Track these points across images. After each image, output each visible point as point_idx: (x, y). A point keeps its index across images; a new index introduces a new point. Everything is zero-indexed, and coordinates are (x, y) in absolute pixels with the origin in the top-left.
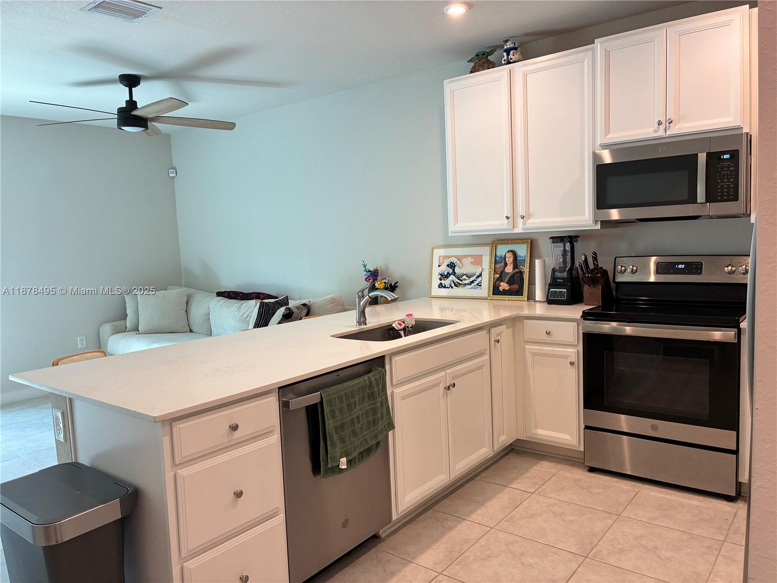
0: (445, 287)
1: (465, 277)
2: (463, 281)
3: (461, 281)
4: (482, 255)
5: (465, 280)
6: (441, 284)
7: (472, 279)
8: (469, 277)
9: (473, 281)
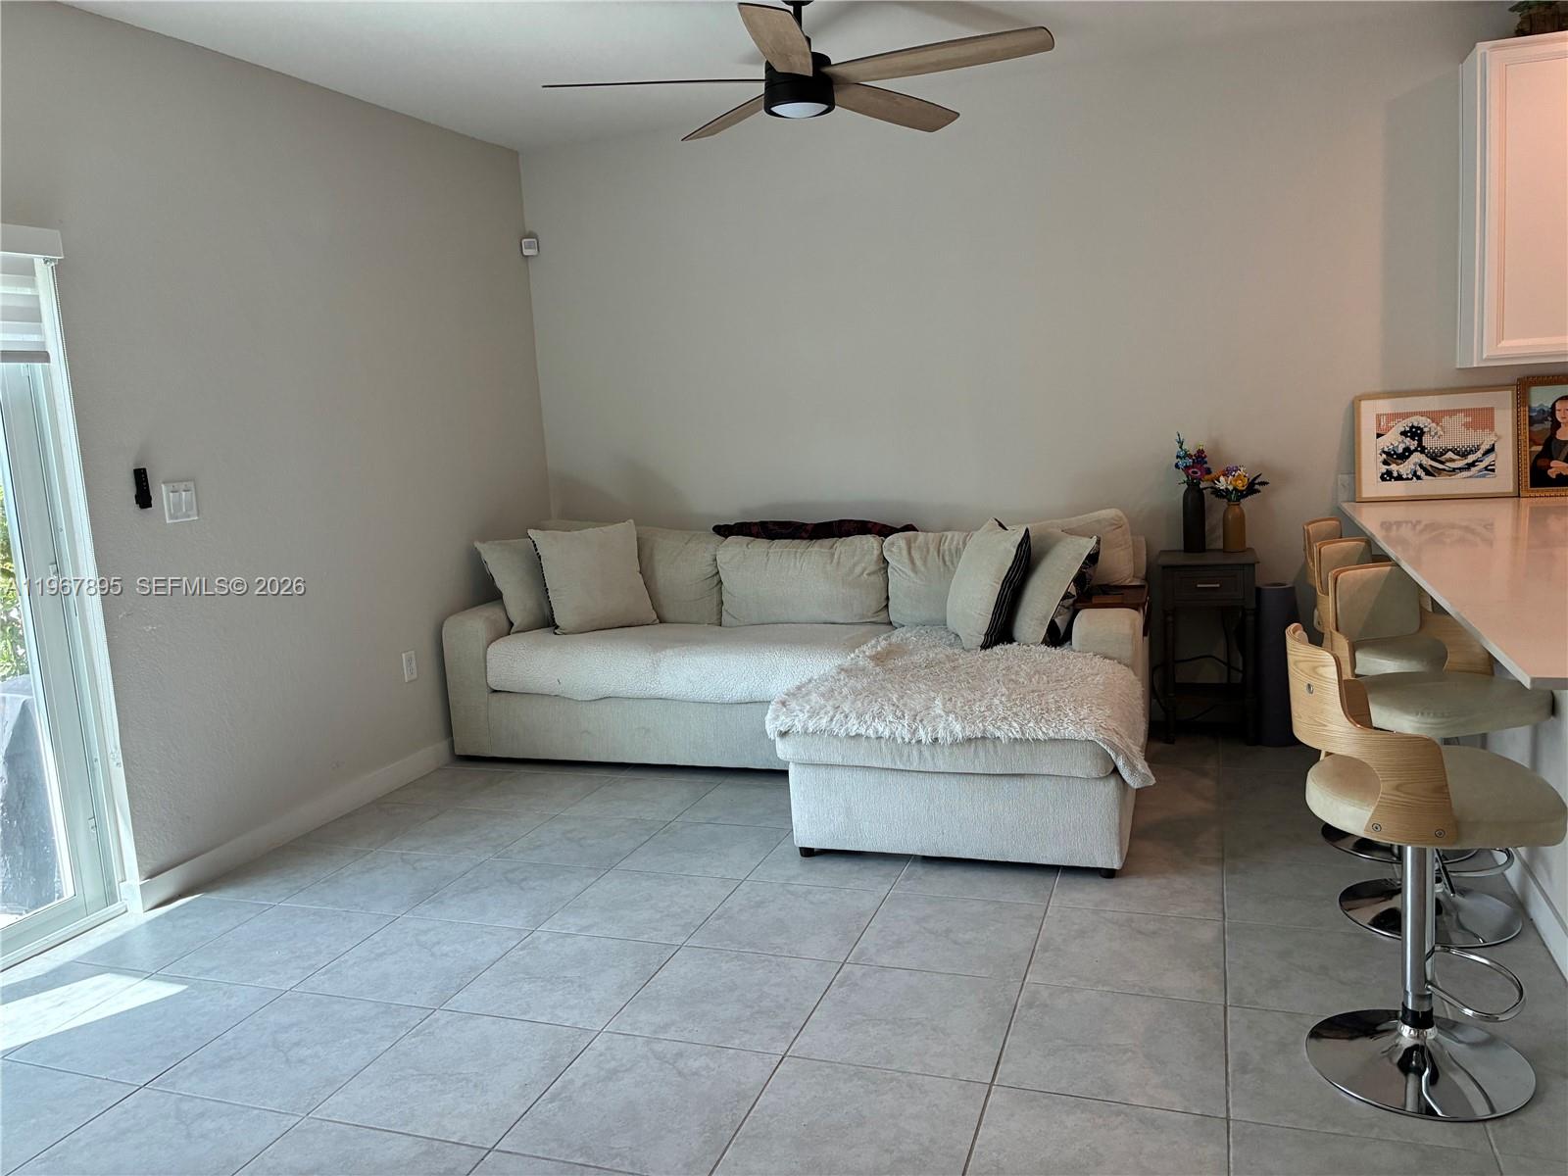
0: (1399, 478)
1: (1450, 455)
2: (1448, 464)
3: (1442, 463)
4: (1492, 409)
5: (1453, 460)
6: (1389, 473)
7: (1471, 458)
8: (1464, 455)
9: (1474, 462)
